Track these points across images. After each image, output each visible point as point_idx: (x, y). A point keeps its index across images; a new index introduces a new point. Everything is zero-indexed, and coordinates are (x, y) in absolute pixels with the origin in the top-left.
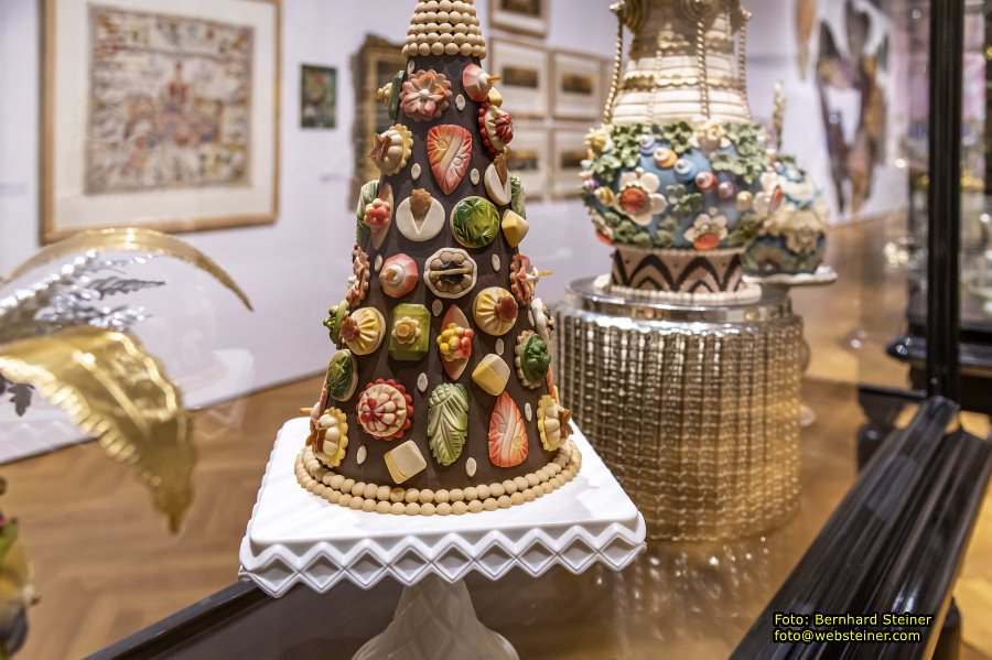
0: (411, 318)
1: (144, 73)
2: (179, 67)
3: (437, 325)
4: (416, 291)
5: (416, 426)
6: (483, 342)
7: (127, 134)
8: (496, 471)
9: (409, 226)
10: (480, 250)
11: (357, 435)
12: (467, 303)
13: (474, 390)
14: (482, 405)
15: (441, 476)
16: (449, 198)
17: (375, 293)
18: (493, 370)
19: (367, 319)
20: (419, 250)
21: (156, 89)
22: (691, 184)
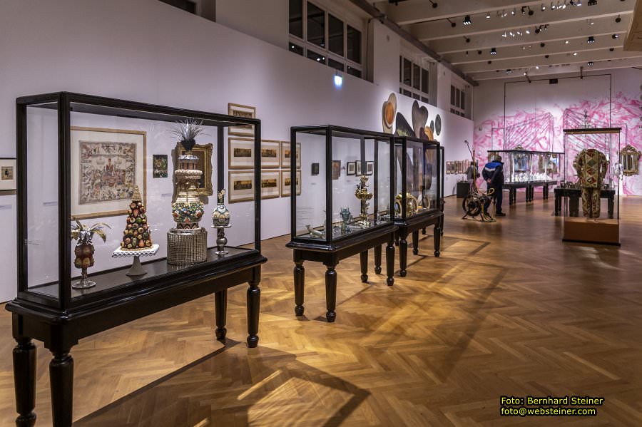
0: (131, 231)
1: (98, 163)
2: (110, 160)
3: (134, 232)
4: (131, 228)
5: (131, 242)
6: (139, 234)
7: (93, 184)
8: (140, 247)
9: (131, 221)
10: (139, 224)
11: (125, 244)
12: (137, 229)
13: (138, 239)
14: (138, 240)
15: (133, 247)
16: (135, 218)
17: (127, 228)
18: (140, 237)
19: (127, 231)
20: (132, 224)
21: (102, 168)
22: (183, 212)
